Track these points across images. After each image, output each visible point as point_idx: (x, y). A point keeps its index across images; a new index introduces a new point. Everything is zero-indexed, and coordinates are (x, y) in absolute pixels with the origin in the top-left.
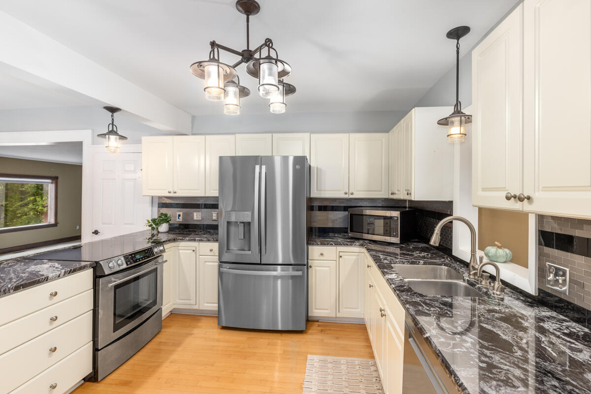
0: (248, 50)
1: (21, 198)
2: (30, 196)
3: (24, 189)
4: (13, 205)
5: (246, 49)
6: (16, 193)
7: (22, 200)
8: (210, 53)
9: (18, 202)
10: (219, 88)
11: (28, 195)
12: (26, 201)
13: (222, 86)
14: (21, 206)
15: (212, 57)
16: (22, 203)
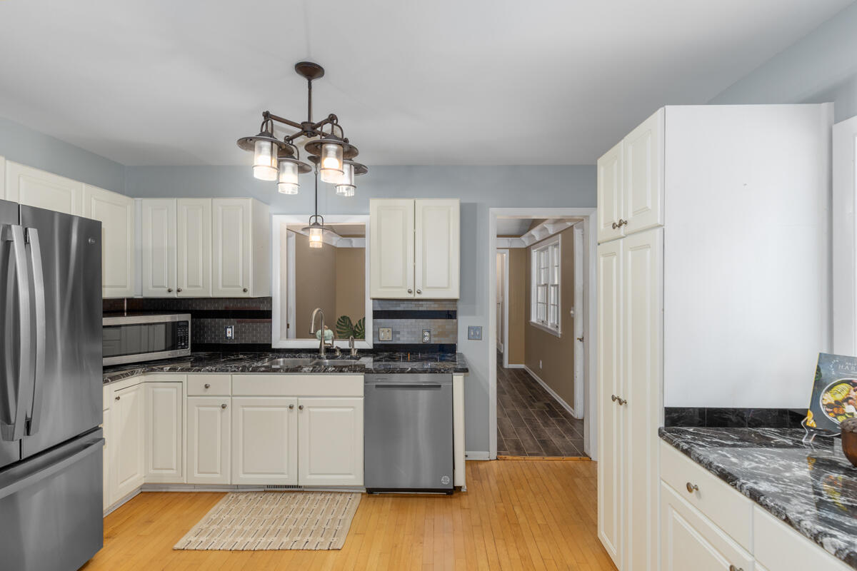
0: (309, 122)
5: (307, 121)
8: (263, 124)
10: (271, 167)
13: (275, 165)
15: (264, 130)
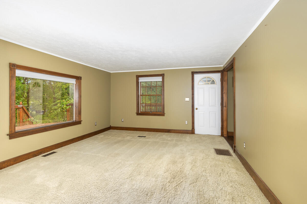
1: (54, 101)
2: (58, 100)
3: (55, 96)
4: (50, 105)
6: (51, 99)
7: (54, 102)
9: (52, 103)
11: (57, 99)
12: (56, 103)
14: (54, 105)
16: (54, 103)
